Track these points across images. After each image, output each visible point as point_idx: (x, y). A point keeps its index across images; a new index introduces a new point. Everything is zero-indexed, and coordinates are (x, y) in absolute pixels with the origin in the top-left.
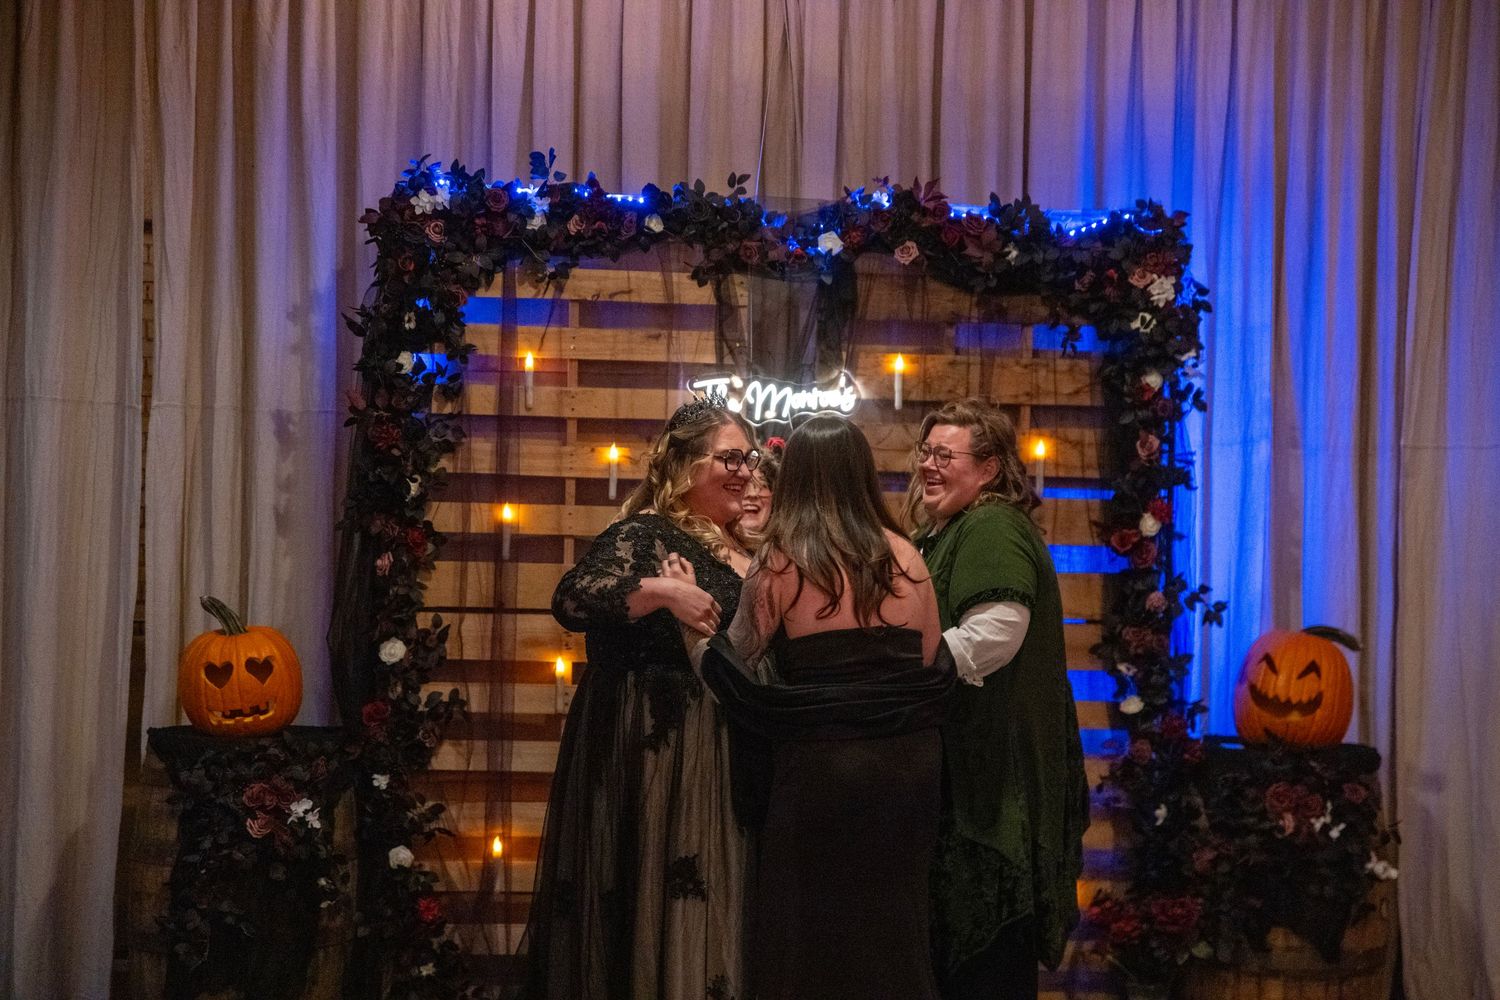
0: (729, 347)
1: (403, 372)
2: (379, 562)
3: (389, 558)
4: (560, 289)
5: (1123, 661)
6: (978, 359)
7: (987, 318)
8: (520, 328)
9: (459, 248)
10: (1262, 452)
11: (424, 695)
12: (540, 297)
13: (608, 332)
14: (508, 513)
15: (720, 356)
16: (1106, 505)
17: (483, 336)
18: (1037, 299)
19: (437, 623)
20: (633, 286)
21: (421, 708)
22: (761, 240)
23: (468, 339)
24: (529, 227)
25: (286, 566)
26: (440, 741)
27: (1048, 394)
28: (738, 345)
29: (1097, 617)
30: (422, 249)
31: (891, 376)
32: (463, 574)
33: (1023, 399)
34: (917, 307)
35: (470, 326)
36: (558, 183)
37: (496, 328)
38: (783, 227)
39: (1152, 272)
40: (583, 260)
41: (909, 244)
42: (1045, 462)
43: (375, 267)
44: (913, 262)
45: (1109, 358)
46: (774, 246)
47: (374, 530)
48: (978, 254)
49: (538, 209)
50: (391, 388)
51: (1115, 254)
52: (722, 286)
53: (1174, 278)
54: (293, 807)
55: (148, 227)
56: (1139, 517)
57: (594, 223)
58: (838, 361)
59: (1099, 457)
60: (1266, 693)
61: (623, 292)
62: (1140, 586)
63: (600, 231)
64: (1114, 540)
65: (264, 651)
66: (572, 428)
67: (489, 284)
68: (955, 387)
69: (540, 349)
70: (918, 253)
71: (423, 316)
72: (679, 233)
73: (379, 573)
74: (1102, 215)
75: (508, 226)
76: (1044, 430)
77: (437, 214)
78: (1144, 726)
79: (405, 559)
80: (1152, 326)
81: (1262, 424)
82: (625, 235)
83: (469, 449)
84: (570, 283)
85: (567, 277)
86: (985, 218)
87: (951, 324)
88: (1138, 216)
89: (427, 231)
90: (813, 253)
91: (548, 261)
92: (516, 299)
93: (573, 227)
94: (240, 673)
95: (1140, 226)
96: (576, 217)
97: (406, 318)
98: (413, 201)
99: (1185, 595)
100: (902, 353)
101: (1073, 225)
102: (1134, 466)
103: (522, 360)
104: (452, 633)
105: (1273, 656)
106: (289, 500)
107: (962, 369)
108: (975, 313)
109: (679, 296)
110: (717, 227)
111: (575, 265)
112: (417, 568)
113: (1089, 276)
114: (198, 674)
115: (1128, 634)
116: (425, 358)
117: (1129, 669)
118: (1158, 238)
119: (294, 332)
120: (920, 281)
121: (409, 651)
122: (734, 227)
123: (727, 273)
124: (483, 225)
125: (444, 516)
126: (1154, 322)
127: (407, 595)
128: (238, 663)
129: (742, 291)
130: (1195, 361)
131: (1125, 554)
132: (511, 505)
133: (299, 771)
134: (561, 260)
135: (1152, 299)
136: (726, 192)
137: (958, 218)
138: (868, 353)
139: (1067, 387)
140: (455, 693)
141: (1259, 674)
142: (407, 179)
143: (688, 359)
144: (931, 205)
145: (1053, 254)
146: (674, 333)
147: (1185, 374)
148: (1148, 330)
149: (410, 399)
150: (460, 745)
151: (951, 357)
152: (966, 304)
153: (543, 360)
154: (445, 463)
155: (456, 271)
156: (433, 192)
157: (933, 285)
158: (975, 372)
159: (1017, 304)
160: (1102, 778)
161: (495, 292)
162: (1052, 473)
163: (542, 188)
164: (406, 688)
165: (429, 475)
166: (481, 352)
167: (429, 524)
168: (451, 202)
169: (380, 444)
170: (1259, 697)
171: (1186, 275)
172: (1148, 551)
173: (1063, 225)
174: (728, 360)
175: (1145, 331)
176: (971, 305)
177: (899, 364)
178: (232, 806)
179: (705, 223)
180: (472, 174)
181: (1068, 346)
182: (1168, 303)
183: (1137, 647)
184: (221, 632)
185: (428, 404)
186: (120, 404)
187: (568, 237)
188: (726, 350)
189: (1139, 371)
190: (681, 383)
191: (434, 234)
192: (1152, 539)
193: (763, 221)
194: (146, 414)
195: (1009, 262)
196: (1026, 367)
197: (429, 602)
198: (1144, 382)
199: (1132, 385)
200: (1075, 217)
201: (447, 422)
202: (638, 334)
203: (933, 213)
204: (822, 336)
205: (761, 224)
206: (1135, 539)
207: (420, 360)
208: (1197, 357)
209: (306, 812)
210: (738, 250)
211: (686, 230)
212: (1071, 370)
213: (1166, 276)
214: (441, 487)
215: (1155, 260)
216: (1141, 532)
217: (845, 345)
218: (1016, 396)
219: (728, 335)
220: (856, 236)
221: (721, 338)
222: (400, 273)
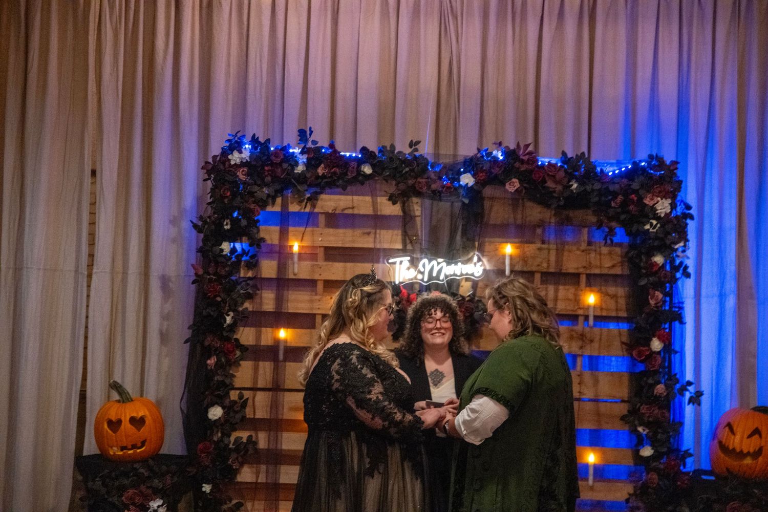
0: (410, 239)
1: (224, 253)
2: (209, 362)
3: (214, 359)
4: (314, 206)
5: (640, 425)
6: (555, 246)
7: (560, 223)
8: (291, 229)
9: (255, 184)
10: (731, 302)
11: (232, 439)
12: (302, 211)
13: (341, 231)
14: (283, 334)
15: (405, 244)
16: (631, 332)
17: (270, 233)
18: (590, 212)
19: (241, 396)
20: (355, 205)
21: (231, 446)
22: (428, 178)
23: (262, 235)
24: (296, 171)
25: (166, 362)
26: (242, 465)
27: (596, 267)
28: (415, 238)
29: (626, 399)
30: (235, 183)
31: (504, 256)
32: (256, 369)
33: (581, 270)
34: (519, 216)
35: (262, 228)
36: (313, 146)
37: (277, 228)
38: (440, 170)
39: (658, 196)
40: (328, 190)
41: (514, 180)
42: (594, 307)
43: (210, 194)
44: (516, 190)
45: (632, 246)
46: (434, 182)
47: (206, 343)
48: (554, 186)
49: (300, 161)
50: (217, 263)
51: (635, 186)
52: (406, 204)
53: (670, 199)
54: (151, 504)
55: (94, 173)
56: (650, 340)
57: (332, 169)
58: (473, 248)
59: (627, 304)
60: (728, 446)
61: (349, 208)
62: (650, 381)
63: (335, 173)
64: (634, 353)
65: (141, 412)
66: (320, 286)
67: (273, 203)
68: (542, 263)
69: (302, 240)
70: (519, 186)
71: (235, 222)
72: (380, 174)
73: (209, 368)
74: (629, 163)
75: (284, 170)
76: (593, 288)
77: (243, 164)
78: (654, 464)
79: (223, 360)
80: (657, 228)
81: (731, 285)
82: (350, 176)
83: (261, 298)
84: (319, 203)
85: (317, 200)
86: (559, 165)
87: (539, 226)
88: (649, 163)
89: (238, 174)
90: (457, 185)
91: (307, 190)
92: (289, 213)
93: (320, 171)
94: (126, 425)
95: (651, 169)
96: (323, 165)
97: (225, 223)
98: (230, 157)
99: (678, 386)
100: (510, 243)
101: (611, 169)
102: (646, 310)
103: (291, 247)
104: (250, 402)
105: (732, 423)
106: (168, 325)
107: (546, 252)
108: (553, 220)
109: (381, 211)
110: (402, 171)
111: (321, 193)
112: (230, 365)
113: (620, 198)
114: (103, 426)
115: (644, 409)
116: (238, 246)
117: (644, 430)
118: (661, 177)
119: (173, 231)
120: (521, 201)
121: (224, 413)
122: (412, 170)
123: (409, 197)
124: (268, 171)
125: (246, 336)
126: (659, 225)
127: (223, 381)
128: (125, 420)
129: (417, 207)
130: (684, 248)
131: (642, 362)
132: (285, 329)
133: (156, 483)
134: (313, 190)
135: (657, 212)
136: (407, 151)
137: (543, 165)
138: (491, 242)
139: (607, 263)
140: (250, 437)
141: (724, 434)
142: (228, 144)
143: (386, 246)
144: (526, 158)
145: (597, 186)
146: (378, 231)
147: (678, 256)
148: (655, 230)
149: (227, 269)
150: (253, 467)
151: (539, 245)
152: (547, 215)
153: (303, 246)
154: (247, 305)
155: (254, 197)
156: (241, 152)
157: (529, 204)
158: (553, 254)
159: (578, 215)
160: (629, 494)
161: (277, 208)
162: (598, 313)
163: (303, 149)
164: (223, 434)
165: (238, 312)
166: (269, 242)
167: (237, 340)
168: (250, 157)
169: (210, 294)
170: (723, 448)
171: (679, 198)
172: (656, 361)
173: (604, 169)
174: (409, 247)
175: (653, 230)
176: (551, 215)
177: (509, 249)
178: (117, 503)
179: (396, 168)
180: (263, 142)
181: (608, 238)
182: (666, 214)
183: (649, 417)
184: (118, 401)
185: (239, 271)
186: (76, 271)
187: (318, 177)
188: (408, 241)
189: (650, 253)
190: (381, 260)
191: (241, 175)
192: (659, 353)
193: (429, 167)
194: (90, 276)
195: (572, 191)
196: (583, 251)
197: (237, 385)
198: (653, 261)
199: (646, 262)
200: (612, 165)
201: (248, 282)
202: (358, 232)
203: (528, 162)
204: (464, 233)
205: (428, 169)
206: (648, 353)
207: (234, 246)
208: (685, 246)
209: (159, 507)
210: (414, 184)
211: (384, 173)
212: (610, 253)
213: (666, 199)
214: (244, 319)
215: (659, 189)
216: (651, 349)
217: (477, 238)
218: (577, 268)
219: (410, 233)
220: (482, 176)
221: (405, 234)
222: (223, 197)
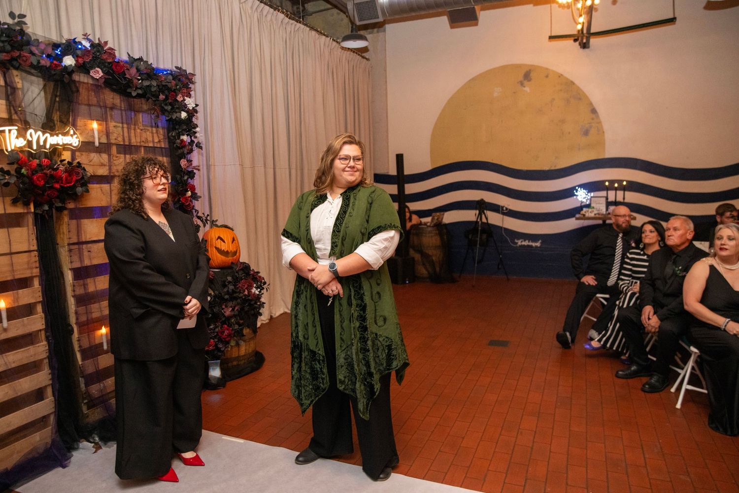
0: (15, 110)
6: (126, 126)
15: (10, 114)
27: (150, 141)
28: (20, 109)
31: (92, 131)
33: (142, 144)
39: (184, 96)
41: (97, 69)
44: (100, 78)
45: (169, 129)
52: (7, 76)
58: (68, 123)
68: (119, 137)
70: (102, 74)
86: (128, 62)
90: (62, 65)
100: (94, 120)
107: (120, 129)
108: (122, 105)
129: (18, 79)
136: (8, 21)
138: (81, 119)
139: (156, 139)
152: (119, 101)
158: (125, 131)
174: (15, 117)
176: (122, 101)
177: (95, 125)
188: (13, 111)
196: (142, 130)
198: (182, 139)
199: (178, 140)
205: (31, 45)
210: (18, 56)
212: (157, 133)
217: (70, 113)
218: (140, 142)
219: (14, 103)
221: (9, 104)
